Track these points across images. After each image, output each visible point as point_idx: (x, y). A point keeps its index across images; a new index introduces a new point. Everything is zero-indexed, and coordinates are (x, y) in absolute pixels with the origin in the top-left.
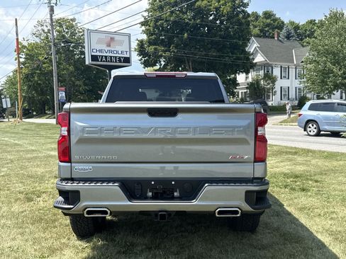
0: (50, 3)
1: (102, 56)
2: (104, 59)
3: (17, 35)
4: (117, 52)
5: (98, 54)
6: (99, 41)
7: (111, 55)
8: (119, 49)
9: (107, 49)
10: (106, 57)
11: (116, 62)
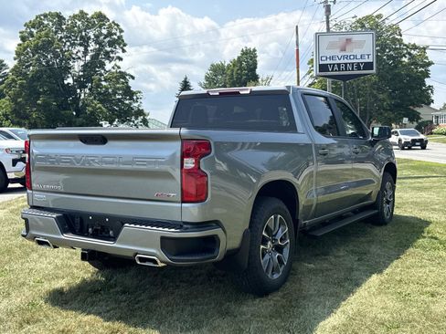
0: (326, 2)
1: (334, 65)
2: (336, 68)
3: (297, 45)
4: (355, 57)
5: (328, 62)
6: (331, 46)
7: (346, 61)
8: (358, 52)
9: (340, 55)
10: (339, 65)
11: (353, 70)
